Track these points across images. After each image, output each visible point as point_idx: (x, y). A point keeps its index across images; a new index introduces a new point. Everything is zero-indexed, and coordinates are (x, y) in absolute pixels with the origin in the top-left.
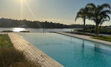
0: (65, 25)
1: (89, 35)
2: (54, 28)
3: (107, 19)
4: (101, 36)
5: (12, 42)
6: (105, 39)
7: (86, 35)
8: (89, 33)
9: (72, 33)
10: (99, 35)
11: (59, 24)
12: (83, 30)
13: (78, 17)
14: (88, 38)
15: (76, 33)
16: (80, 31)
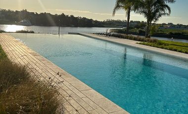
0: (96, 22)
1: (135, 39)
2: (76, 26)
3: (167, 11)
4: (155, 41)
5: (5, 50)
6: (160, 45)
7: (131, 39)
8: (136, 36)
9: (107, 35)
10: (152, 38)
11: (84, 19)
12: (126, 30)
13: (118, 6)
14: (133, 43)
15: (114, 36)
16: (120, 31)
